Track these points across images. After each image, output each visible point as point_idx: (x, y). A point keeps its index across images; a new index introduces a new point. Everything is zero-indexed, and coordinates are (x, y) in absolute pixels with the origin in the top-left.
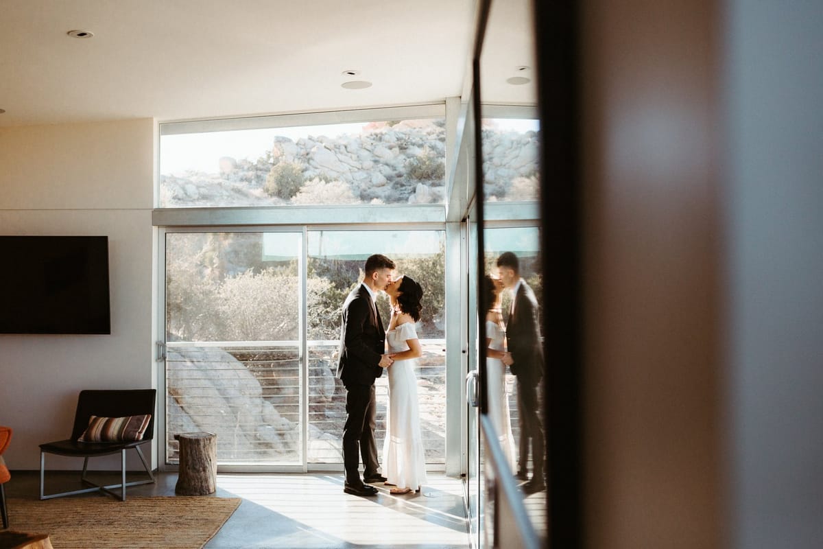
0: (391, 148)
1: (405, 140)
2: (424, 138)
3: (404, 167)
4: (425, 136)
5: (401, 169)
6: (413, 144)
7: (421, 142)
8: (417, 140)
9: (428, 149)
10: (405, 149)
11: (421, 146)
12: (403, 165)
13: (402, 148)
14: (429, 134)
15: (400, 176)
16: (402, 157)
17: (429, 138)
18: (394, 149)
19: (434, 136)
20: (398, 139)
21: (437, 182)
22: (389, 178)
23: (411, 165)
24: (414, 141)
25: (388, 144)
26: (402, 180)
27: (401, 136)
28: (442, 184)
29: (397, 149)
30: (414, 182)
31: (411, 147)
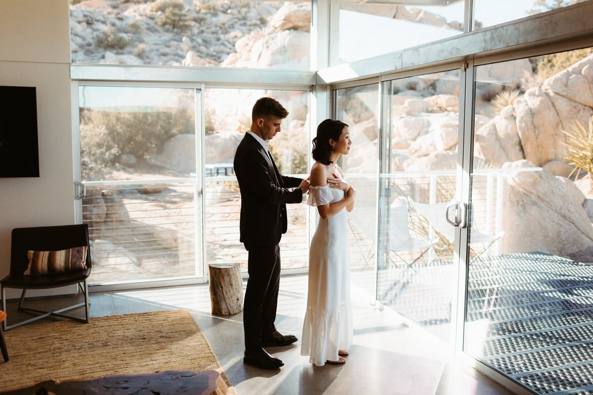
0: (79, 22)
1: (90, 17)
2: (106, 17)
3: (93, 38)
4: (106, 15)
5: (89, 39)
6: (98, 21)
7: (103, 19)
8: (100, 17)
9: (109, 25)
10: (91, 24)
11: (104, 23)
12: (91, 37)
13: (89, 24)
14: (109, 13)
15: (89, 45)
16: (89, 30)
17: (109, 16)
18: (82, 24)
19: (113, 16)
20: (85, 16)
21: (120, 51)
22: (81, 47)
23: (98, 37)
24: (97, 18)
25: (77, 19)
26: (92, 48)
27: (86, 13)
28: (124, 53)
29: (85, 24)
30: (101, 50)
31: (96, 23)
